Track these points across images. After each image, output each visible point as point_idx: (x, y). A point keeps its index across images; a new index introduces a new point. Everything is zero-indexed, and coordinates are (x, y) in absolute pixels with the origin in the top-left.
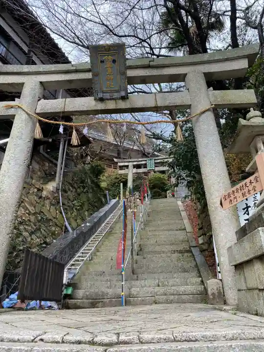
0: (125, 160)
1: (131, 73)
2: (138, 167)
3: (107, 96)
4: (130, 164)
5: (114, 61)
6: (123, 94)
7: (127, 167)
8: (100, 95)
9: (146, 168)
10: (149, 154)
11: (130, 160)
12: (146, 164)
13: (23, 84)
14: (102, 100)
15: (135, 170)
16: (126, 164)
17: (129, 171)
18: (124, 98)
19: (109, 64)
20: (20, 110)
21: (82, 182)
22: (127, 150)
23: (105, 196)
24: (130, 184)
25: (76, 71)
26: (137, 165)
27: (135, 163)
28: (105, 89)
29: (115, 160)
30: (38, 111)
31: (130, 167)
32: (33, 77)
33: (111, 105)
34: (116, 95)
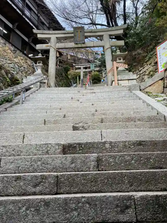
0: (79, 65)
1: (86, 34)
2: (86, 68)
3: (78, 42)
4: (82, 67)
5: (81, 32)
6: (84, 42)
7: (80, 68)
8: (76, 42)
9: (90, 69)
10: (91, 61)
11: (82, 65)
12: (90, 67)
13: (50, 38)
14: (77, 44)
15: (84, 70)
16: (80, 67)
17: (81, 70)
18: (84, 43)
19: (79, 32)
20: (51, 47)
21: (61, 75)
22: (80, 59)
23: (71, 82)
24: (82, 77)
25: (68, 33)
26: (85, 67)
27: (84, 66)
28: (78, 40)
29: (74, 64)
30: (57, 47)
31: (81, 68)
32: (53, 35)
33: (80, 46)
34: (81, 42)
